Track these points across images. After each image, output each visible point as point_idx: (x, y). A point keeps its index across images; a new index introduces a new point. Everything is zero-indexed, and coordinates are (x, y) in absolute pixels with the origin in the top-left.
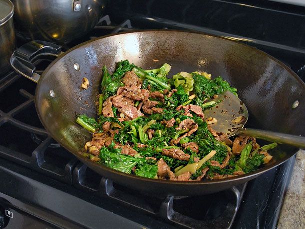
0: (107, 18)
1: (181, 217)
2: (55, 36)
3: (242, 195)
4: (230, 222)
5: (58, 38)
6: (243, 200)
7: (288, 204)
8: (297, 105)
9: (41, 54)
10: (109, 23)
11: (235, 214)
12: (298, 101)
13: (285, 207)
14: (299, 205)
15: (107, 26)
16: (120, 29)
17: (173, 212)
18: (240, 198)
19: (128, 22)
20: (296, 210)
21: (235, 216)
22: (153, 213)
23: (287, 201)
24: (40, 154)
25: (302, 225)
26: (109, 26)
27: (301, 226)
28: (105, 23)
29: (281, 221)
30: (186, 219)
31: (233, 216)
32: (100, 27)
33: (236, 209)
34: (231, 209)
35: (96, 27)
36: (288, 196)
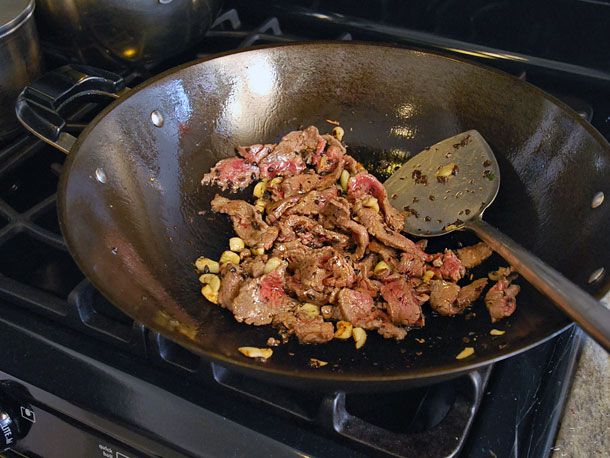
0: (232, 15)
1: (361, 427)
2: (130, 53)
3: (486, 378)
4: (460, 437)
5: (133, 57)
6: (487, 390)
7: (577, 397)
8: (599, 200)
9: (82, 93)
10: (236, 24)
11: (471, 419)
12: (602, 193)
13: (572, 404)
14: (601, 398)
15: (233, 30)
16: (257, 37)
17: (346, 416)
18: (480, 387)
19: (273, 23)
20: (593, 409)
21: (469, 423)
22: (306, 418)
23: (576, 390)
24: (83, 297)
25: (606, 441)
26: (238, 30)
27: (602, 442)
28: (228, 24)
29: (563, 433)
30: (372, 429)
31: (466, 424)
32: (218, 33)
33: (473, 410)
34: (463, 410)
35: (208, 34)
36: (579, 381)
